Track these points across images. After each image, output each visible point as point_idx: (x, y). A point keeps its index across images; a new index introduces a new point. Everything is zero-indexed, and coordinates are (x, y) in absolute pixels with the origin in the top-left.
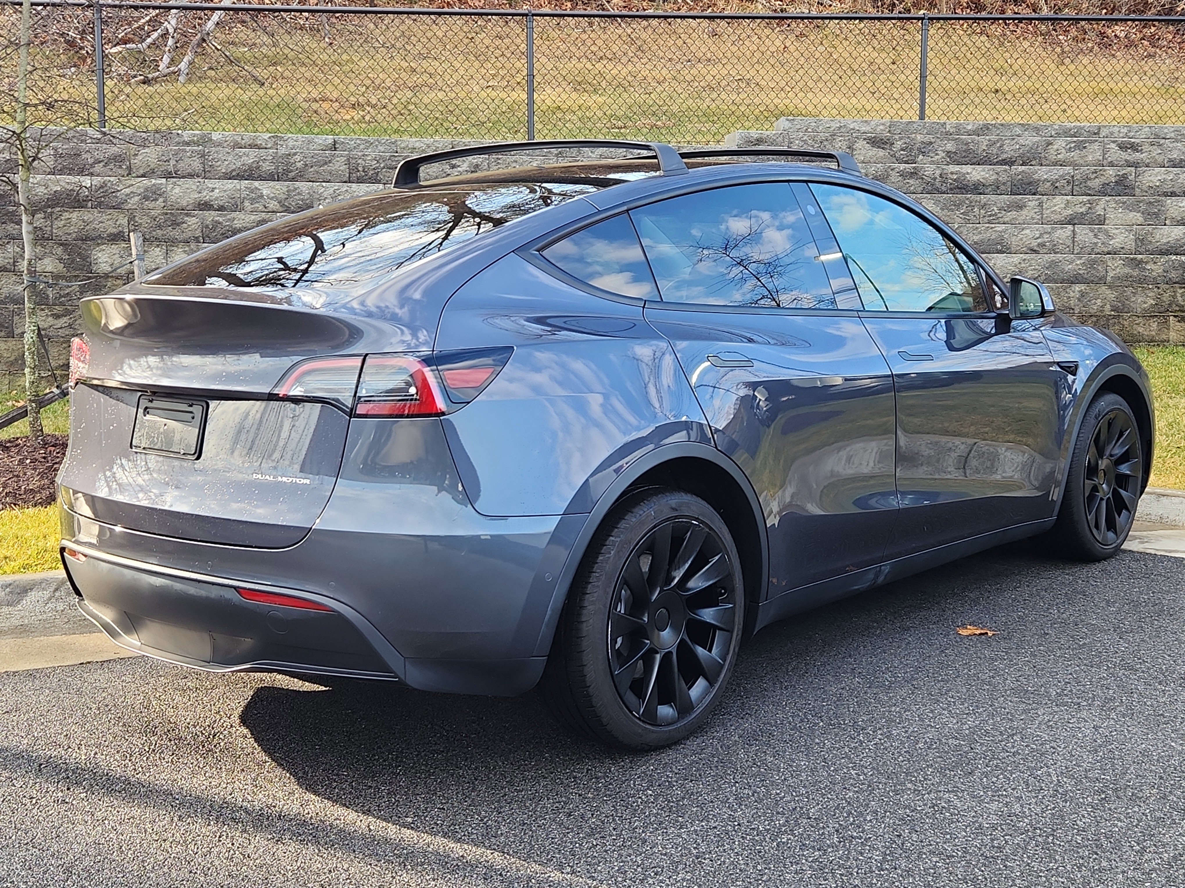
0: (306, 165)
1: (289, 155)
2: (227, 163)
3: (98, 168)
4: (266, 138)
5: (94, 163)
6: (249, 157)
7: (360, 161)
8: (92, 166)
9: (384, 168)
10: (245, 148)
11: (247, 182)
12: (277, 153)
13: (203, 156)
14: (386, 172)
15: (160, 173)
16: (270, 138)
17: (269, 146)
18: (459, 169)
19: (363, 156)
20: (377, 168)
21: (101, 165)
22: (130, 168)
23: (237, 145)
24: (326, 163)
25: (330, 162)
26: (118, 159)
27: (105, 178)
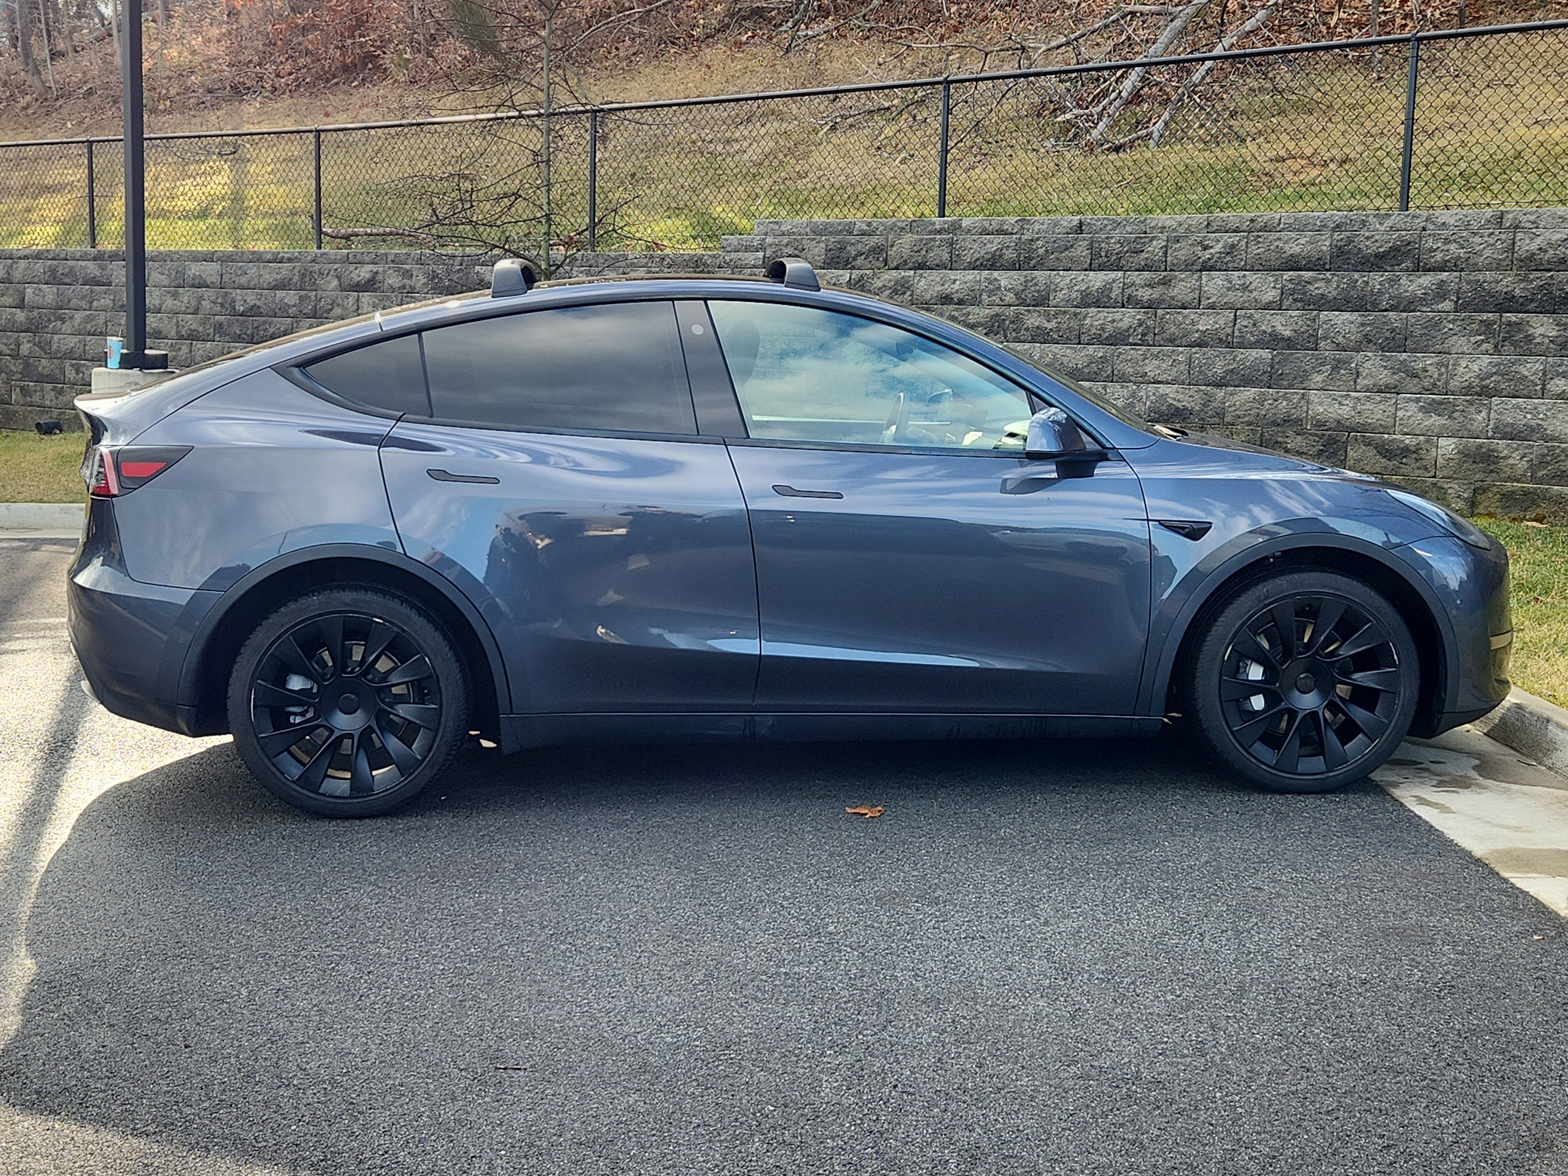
0: (1047, 251)
1: (1032, 240)
2: (972, 251)
3: (860, 261)
4: (1013, 222)
5: (856, 256)
6: (994, 244)
7: (1103, 245)
8: (855, 259)
9: (1127, 251)
10: (993, 234)
11: (987, 272)
12: (1020, 238)
13: (951, 244)
14: (1130, 257)
15: (911, 264)
16: (1016, 222)
17: (1015, 231)
18: (1212, 251)
19: (1107, 238)
20: (1121, 252)
21: (863, 257)
22: (886, 261)
23: (985, 232)
24: (1067, 249)
25: (1072, 246)
26: (877, 251)
27: (862, 272)
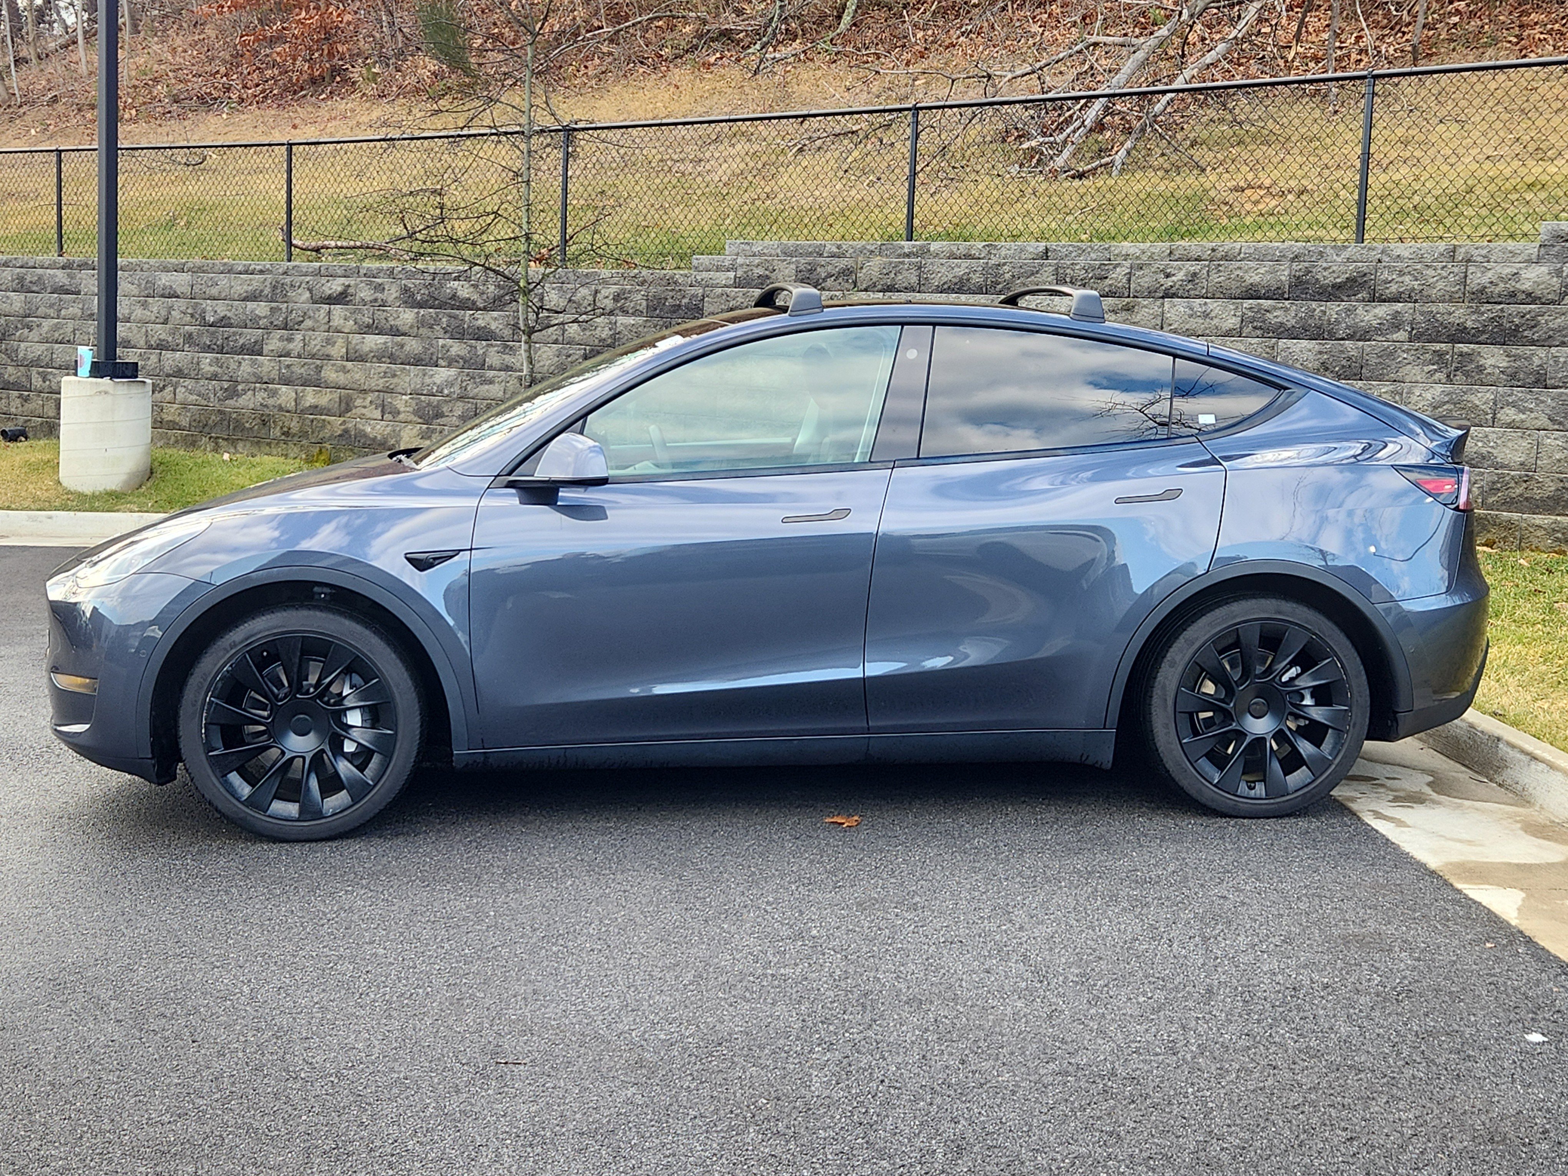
0: (1013, 276)
1: (999, 265)
2: (940, 275)
3: (830, 282)
4: (980, 247)
5: (827, 277)
6: (961, 268)
7: (1068, 271)
8: (824, 280)
9: (1092, 278)
10: (960, 258)
11: (954, 295)
12: (987, 263)
13: (920, 268)
14: (1094, 283)
15: (880, 287)
16: (984, 247)
17: (982, 256)
18: (1174, 278)
19: (1072, 264)
20: (1085, 278)
21: (832, 279)
22: (855, 283)
23: (952, 256)
24: (1033, 274)
25: (1037, 272)
26: (846, 273)
27: (832, 293)
